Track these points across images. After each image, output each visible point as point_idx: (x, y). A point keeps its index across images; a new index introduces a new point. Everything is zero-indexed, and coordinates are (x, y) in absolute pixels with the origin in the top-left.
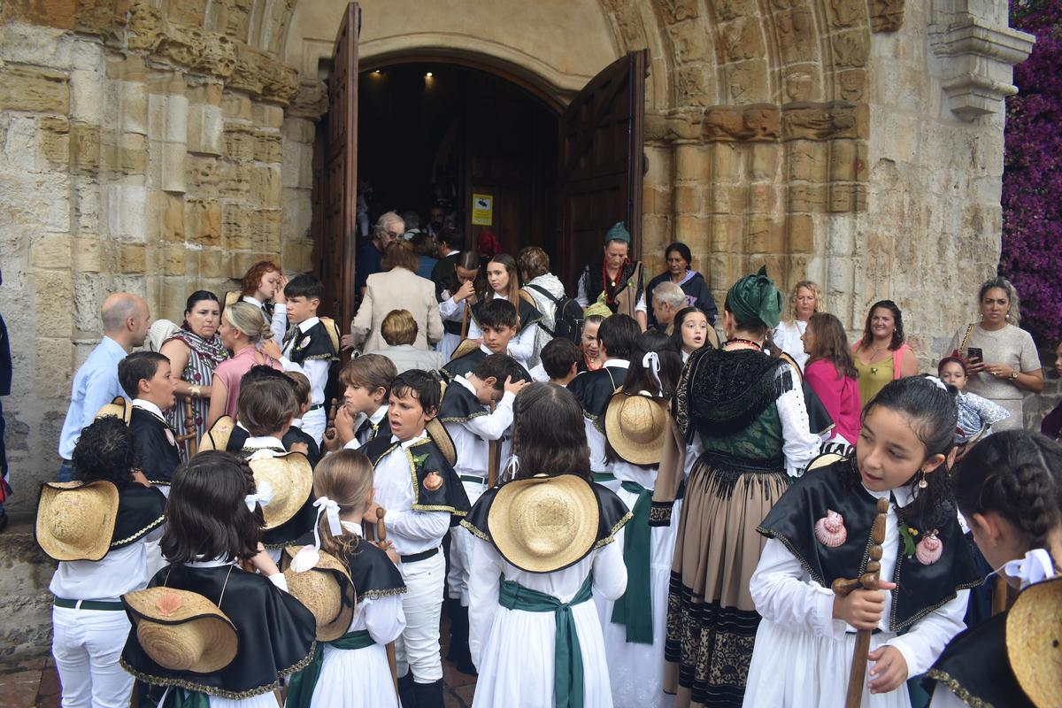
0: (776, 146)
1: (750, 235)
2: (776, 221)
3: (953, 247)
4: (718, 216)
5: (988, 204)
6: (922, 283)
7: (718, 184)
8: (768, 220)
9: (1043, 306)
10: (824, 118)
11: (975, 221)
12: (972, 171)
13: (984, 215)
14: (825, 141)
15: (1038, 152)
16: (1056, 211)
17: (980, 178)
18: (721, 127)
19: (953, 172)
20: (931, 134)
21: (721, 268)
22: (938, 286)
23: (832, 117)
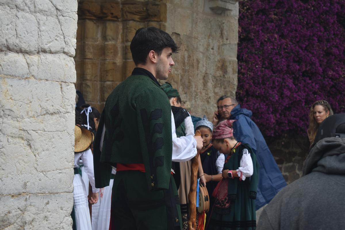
0: (118, 23)
1: (104, 71)
2: (118, 64)
3: (211, 81)
4: (87, 60)
5: (230, 58)
6: (195, 99)
7: (87, 42)
8: (114, 63)
9: (263, 116)
10: (143, 10)
11: (223, 67)
12: (221, 41)
13: (228, 64)
14: (144, 22)
15: (258, 31)
16: (268, 64)
17: (225, 44)
18: (89, 11)
19: (211, 41)
20: (199, 20)
21: (88, 89)
22: (204, 102)
23: (147, 10)
